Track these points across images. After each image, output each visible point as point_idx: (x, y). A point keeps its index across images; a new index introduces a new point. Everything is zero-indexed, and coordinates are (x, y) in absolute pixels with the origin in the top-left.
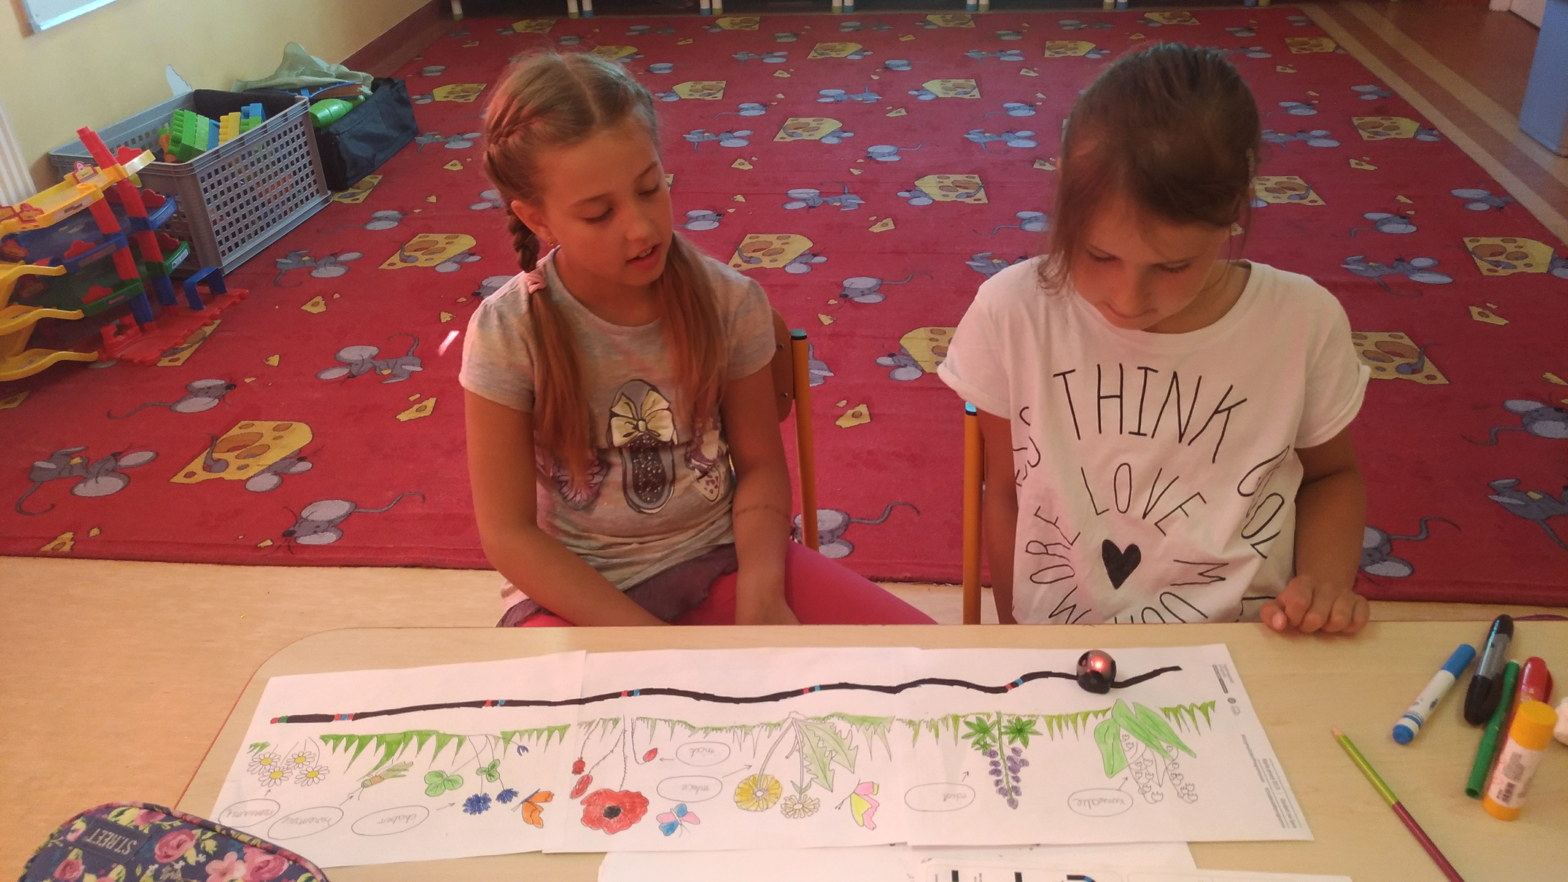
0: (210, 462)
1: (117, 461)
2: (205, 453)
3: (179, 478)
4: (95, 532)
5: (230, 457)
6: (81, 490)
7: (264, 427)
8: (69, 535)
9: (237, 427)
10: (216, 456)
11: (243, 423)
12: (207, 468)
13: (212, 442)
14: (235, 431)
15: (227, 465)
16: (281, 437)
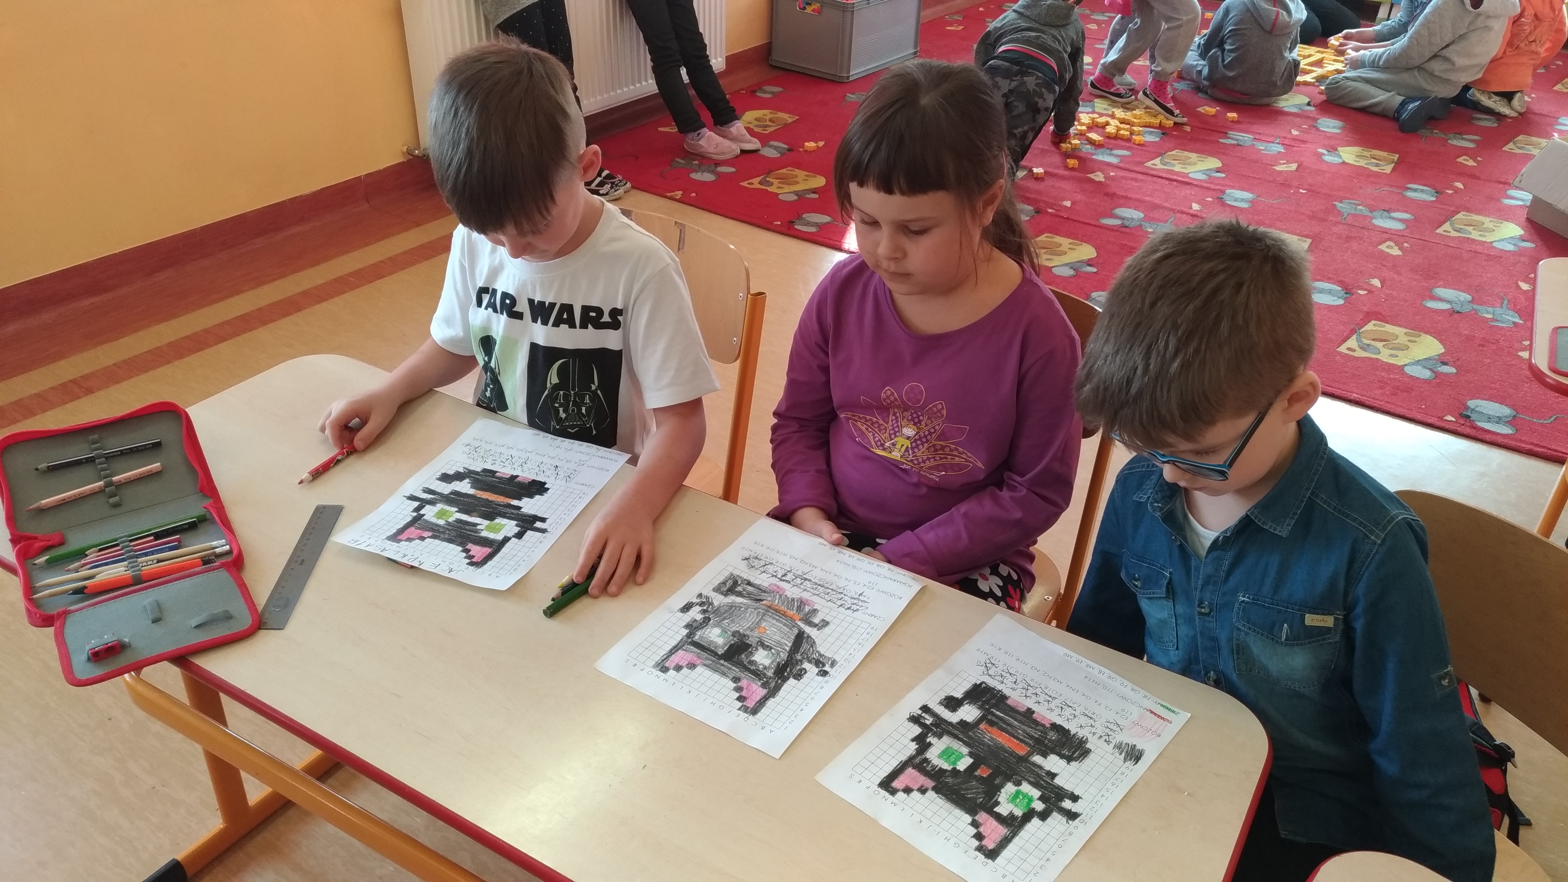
0: (763, 181)
1: (716, 167)
2: (763, 176)
3: (745, 184)
4: (693, 195)
5: (776, 182)
6: (693, 176)
7: (800, 174)
8: (681, 192)
9: (785, 169)
10: (768, 179)
11: (789, 168)
12: (761, 183)
13: (769, 172)
14: (784, 171)
15: (772, 184)
16: (807, 180)
